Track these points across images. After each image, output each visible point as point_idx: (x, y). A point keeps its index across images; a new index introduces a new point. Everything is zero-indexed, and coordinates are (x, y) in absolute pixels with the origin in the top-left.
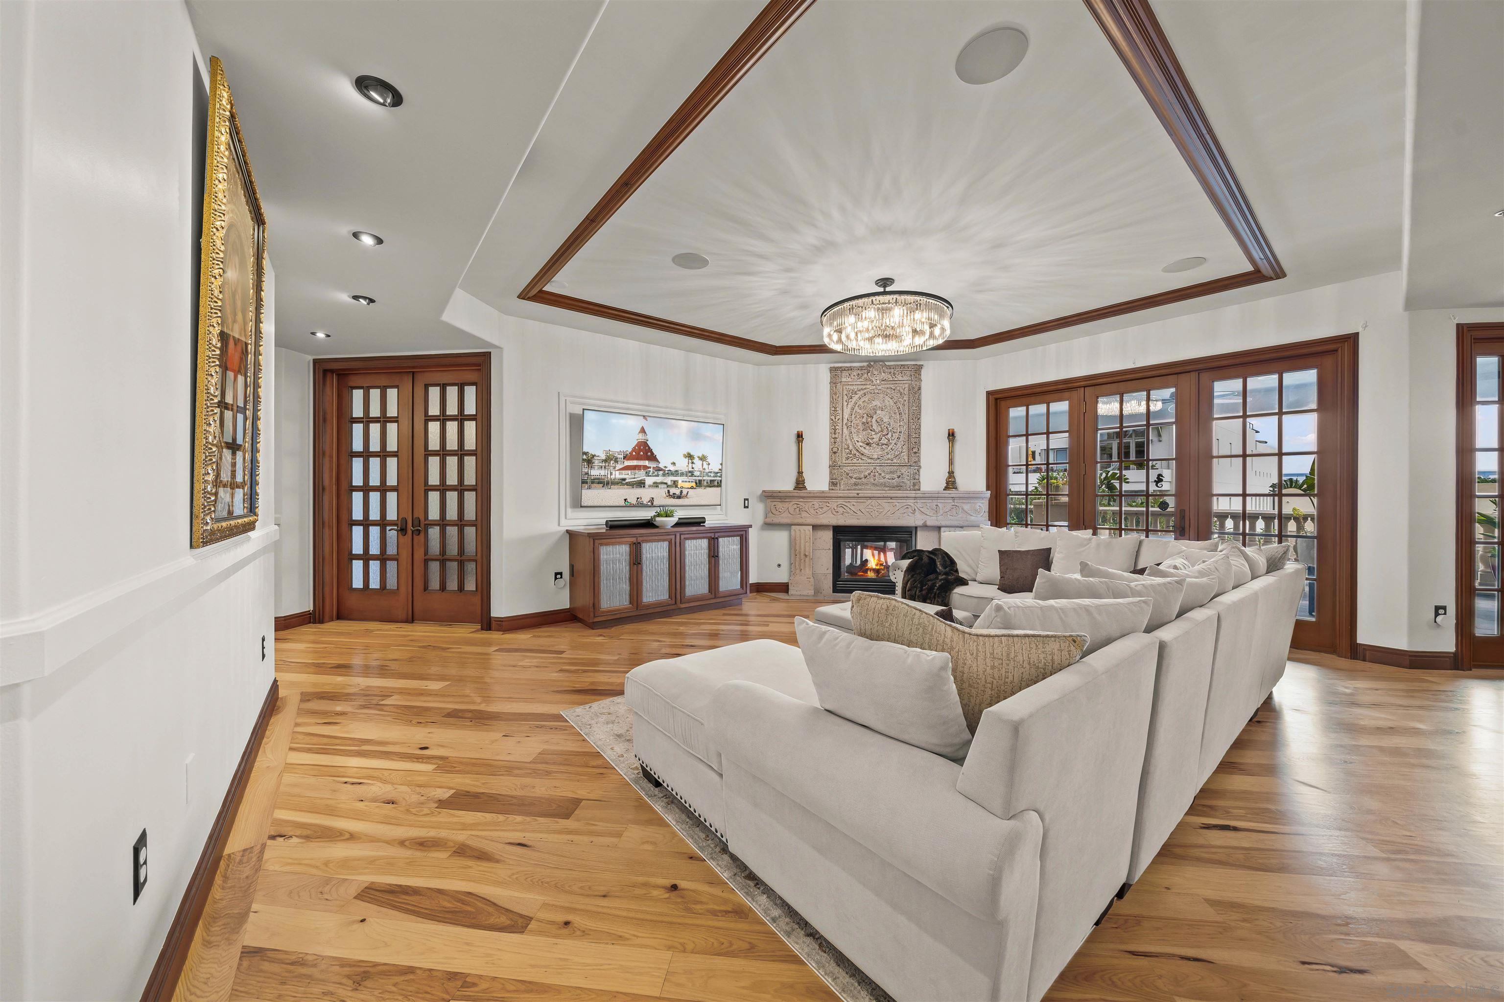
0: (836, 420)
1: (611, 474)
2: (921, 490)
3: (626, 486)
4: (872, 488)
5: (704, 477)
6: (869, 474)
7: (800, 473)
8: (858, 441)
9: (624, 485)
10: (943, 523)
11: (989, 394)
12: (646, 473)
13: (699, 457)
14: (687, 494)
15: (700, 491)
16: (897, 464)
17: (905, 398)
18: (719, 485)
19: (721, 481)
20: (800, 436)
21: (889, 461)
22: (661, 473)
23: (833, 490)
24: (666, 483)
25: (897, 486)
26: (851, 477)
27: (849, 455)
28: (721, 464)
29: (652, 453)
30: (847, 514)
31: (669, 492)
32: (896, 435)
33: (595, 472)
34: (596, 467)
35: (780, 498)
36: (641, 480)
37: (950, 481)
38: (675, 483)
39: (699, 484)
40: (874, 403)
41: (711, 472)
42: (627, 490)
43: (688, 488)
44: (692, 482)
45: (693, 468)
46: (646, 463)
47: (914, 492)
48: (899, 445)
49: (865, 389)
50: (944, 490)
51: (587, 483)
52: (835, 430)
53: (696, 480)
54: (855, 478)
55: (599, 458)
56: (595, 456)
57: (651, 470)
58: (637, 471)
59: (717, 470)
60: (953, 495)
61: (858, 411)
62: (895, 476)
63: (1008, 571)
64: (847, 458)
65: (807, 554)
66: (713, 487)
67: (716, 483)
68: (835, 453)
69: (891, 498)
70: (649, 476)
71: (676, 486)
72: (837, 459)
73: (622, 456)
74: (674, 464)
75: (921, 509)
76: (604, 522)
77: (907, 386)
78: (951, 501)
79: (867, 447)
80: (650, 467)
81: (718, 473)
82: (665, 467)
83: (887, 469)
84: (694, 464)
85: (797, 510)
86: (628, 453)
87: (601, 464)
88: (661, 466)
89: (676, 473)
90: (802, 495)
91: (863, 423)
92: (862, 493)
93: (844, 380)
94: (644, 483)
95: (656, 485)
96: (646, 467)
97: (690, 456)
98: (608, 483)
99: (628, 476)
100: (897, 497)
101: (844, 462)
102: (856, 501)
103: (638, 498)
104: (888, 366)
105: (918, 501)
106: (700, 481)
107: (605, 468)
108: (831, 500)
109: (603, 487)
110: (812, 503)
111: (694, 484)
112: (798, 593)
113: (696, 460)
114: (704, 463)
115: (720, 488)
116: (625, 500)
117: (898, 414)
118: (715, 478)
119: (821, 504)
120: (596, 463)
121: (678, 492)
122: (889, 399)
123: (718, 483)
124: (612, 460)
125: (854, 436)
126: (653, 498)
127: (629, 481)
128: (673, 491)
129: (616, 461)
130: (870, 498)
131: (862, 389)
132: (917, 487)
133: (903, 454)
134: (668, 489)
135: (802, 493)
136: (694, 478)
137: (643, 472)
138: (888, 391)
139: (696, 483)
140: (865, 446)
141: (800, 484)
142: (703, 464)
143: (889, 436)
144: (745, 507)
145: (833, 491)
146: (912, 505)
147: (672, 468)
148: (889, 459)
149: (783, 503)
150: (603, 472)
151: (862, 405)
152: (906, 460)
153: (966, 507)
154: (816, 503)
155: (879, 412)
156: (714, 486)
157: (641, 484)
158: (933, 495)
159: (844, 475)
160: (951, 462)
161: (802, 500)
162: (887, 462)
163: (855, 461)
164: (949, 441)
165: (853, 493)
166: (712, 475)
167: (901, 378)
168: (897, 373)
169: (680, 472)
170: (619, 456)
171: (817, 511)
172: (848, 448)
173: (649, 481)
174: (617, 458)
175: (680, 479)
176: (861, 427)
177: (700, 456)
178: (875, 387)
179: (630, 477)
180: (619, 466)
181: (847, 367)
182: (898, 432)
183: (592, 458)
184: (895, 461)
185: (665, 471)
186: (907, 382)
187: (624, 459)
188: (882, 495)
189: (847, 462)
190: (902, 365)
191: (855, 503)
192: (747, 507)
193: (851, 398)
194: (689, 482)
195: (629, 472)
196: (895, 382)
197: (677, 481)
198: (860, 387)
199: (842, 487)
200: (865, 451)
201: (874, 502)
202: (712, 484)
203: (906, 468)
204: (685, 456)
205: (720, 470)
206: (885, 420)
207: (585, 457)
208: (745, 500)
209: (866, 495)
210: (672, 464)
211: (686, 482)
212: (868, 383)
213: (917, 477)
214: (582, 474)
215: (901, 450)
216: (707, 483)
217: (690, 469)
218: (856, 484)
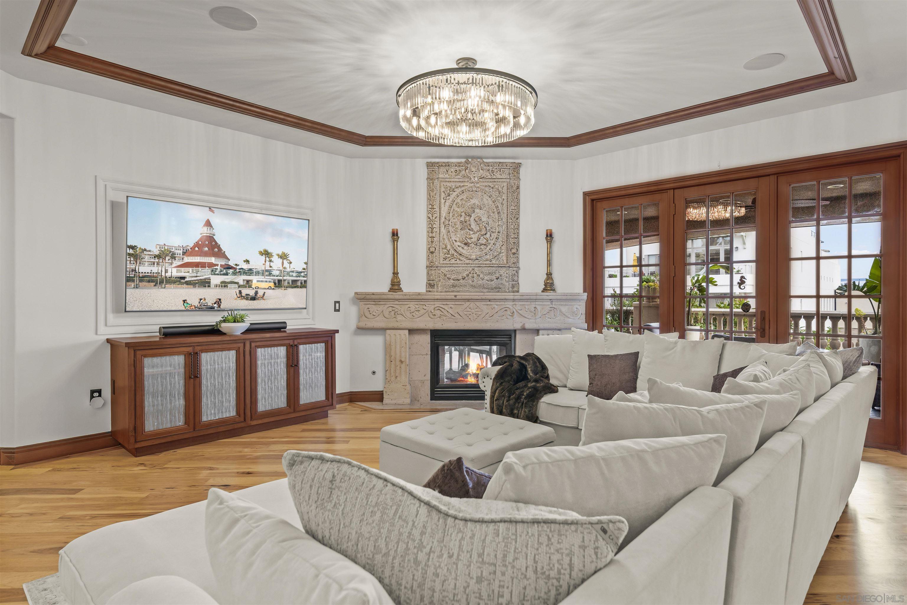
0: (434, 218)
1: (166, 271)
2: (521, 291)
3: (185, 286)
4: (471, 290)
5: (284, 276)
6: (468, 275)
7: (395, 274)
8: (456, 241)
9: (182, 284)
10: (541, 326)
11: (585, 194)
12: (212, 271)
13: (278, 255)
14: (264, 295)
15: (279, 292)
16: (496, 265)
17: (503, 197)
18: (304, 285)
19: (305, 281)
20: (395, 234)
21: (487, 262)
22: (231, 271)
23: (430, 291)
24: (237, 283)
25: (496, 288)
26: (449, 279)
27: (446, 255)
28: (306, 263)
29: (220, 249)
30: (445, 318)
31: (240, 292)
32: (494, 235)
33: (144, 269)
34: (146, 264)
35: (374, 300)
36: (205, 279)
37: (548, 283)
38: (248, 283)
39: (279, 284)
40: (473, 201)
41: (293, 272)
42: (187, 290)
43: (265, 289)
44: (270, 282)
45: (271, 267)
46: (213, 260)
47: (512, 294)
48: (498, 245)
49: (463, 186)
50: (542, 292)
51: (133, 281)
52: (432, 228)
53: (274, 280)
54: (454, 280)
55: (149, 253)
56: (145, 250)
57: (219, 267)
58: (200, 269)
59: (300, 270)
60: (551, 297)
61: (456, 209)
62: (494, 277)
63: (597, 376)
64: (445, 259)
65: (403, 360)
66: (295, 287)
67: (299, 284)
68: (432, 253)
69: (490, 300)
70: (215, 274)
71: (250, 287)
72: (435, 260)
73: (181, 252)
74: (247, 261)
75: (520, 312)
76: (157, 329)
77: (505, 184)
78: (549, 303)
79: (466, 247)
80: (217, 265)
81: (301, 272)
82: (236, 265)
83: (486, 270)
84: (273, 262)
85: (393, 313)
86: (189, 248)
87: (153, 260)
88: (231, 263)
89: (250, 272)
90: (397, 297)
91: (461, 222)
92: (460, 296)
93: (441, 176)
94: (209, 283)
95: (224, 285)
96: (211, 265)
97: (266, 254)
98: (161, 282)
99: (189, 274)
100: (495, 299)
101: (442, 262)
102: (453, 303)
103: (201, 299)
104: (486, 163)
105: (517, 303)
106: (279, 281)
107: (158, 264)
108: (428, 303)
109: (155, 286)
110: (408, 306)
111: (272, 285)
112: (394, 402)
113: (275, 258)
114: (285, 261)
115: (304, 290)
116: (184, 301)
117: (496, 213)
118: (298, 278)
119: (417, 306)
120: (147, 258)
121: (252, 293)
122: (488, 198)
123: (301, 283)
124: (167, 255)
125: (452, 235)
126: (220, 300)
127: (190, 279)
128: (245, 291)
129: (173, 257)
130: (468, 300)
131: (460, 186)
132: (515, 289)
133: (501, 254)
134: (240, 289)
135: (397, 295)
136: (272, 277)
137: (208, 270)
138: (487, 189)
139: (275, 283)
140: (463, 245)
141: (395, 286)
142: (283, 263)
143: (488, 236)
144: (336, 310)
145: (430, 293)
146: (510, 307)
147: (245, 266)
148: (487, 260)
149: (378, 306)
150: (155, 269)
151: (460, 203)
152: (505, 261)
153: (564, 309)
154: (413, 305)
155: (477, 211)
156: (297, 287)
157: (205, 283)
158: (532, 297)
159: (442, 276)
160: (549, 263)
161: (397, 302)
162: (485, 262)
163: (453, 261)
164: (547, 242)
165: (451, 295)
166: (294, 274)
167: (499, 177)
168: (496, 170)
169: (255, 270)
170: (177, 251)
171: (414, 314)
172: (446, 247)
173: (216, 280)
174: (174, 254)
175: (254, 279)
176: (459, 226)
177: (280, 253)
178: (473, 184)
179: (191, 275)
180: (177, 263)
181: (444, 163)
182: (497, 232)
183: (141, 253)
184: (494, 262)
185: (235, 269)
186: (505, 180)
187: (183, 255)
188: (479, 298)
189: (445, 262)
190: (500, 163)
191: (452, 306)
192: (339, 310)
193: (449, 196)
194: (267, 281)
195: (190, 269)
196: (493, 180)
197: (251, 281)
198: (458, 184)
199: (440, 289)
200: (464, 252)
201: (472, 305)
202: (294, 284)
203: (505, 269)
204: (261, 253)
205: (304, 269)
206: (484, 219)
207: (131, 251)
208: (336, 302)
209: (464, 297)
210: (245, 261)
211: (262, 281)
212: (466, 180)
213: (516, 278)
214: (126, 271)
215: (499, 250)
216: (288, 283)
217: (268, 268)
218: (454, 286)
